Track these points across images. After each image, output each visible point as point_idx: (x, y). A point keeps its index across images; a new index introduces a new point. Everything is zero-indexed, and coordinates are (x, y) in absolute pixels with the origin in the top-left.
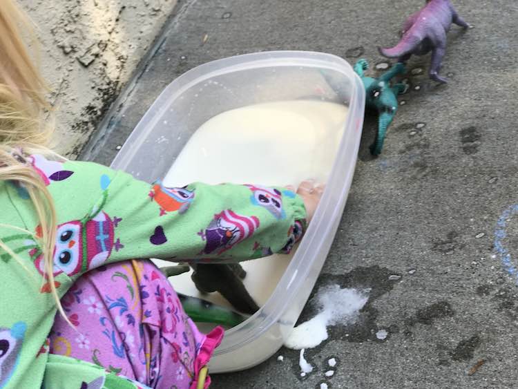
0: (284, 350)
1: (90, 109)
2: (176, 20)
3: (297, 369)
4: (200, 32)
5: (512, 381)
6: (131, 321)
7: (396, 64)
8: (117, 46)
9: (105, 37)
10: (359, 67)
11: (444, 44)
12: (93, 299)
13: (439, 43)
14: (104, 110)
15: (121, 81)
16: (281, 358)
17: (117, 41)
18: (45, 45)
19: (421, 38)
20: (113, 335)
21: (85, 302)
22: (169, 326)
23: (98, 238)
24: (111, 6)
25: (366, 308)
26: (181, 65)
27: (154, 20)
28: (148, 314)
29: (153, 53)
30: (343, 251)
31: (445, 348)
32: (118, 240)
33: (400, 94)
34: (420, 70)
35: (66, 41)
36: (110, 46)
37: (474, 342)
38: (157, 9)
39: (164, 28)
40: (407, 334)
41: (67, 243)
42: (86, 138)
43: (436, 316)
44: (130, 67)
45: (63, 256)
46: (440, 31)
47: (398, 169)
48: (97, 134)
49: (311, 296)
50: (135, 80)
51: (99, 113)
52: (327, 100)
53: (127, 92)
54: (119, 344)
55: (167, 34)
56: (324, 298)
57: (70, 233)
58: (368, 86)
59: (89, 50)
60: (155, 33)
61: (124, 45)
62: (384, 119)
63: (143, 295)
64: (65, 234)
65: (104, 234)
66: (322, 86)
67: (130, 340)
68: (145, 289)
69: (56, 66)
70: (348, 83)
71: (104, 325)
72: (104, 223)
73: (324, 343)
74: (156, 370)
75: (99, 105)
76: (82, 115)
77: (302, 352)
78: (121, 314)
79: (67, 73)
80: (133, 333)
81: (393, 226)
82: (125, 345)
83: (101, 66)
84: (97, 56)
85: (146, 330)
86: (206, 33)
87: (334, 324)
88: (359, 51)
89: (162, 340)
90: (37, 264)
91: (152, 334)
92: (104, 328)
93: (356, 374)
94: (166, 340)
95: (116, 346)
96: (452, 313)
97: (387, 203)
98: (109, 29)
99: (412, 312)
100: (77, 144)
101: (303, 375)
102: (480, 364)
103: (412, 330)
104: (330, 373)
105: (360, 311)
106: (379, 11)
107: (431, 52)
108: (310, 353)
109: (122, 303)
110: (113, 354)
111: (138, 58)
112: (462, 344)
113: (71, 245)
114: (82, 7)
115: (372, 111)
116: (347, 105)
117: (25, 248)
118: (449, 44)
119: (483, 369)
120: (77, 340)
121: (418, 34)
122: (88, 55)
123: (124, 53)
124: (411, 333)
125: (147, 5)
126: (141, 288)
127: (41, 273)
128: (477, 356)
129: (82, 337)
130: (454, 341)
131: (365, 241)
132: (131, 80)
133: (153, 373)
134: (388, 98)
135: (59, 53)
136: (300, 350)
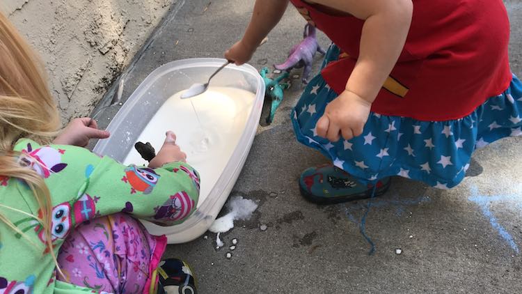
0: (208, 232)
1: (104, 79)
2: (161, 29)
3: (215, 244)
4: (174, 38)
5: (331, 258)
6: (107, 254)
7: (284, 72)
8: (123, 43)
9: (116, 37)
10: (264, 72)
11: (311, 64)
12: (82, 245)
13: (308, 63)
14: (113, 81)
15: (124, 64)
16: (206, 237)
17: (123, 40)
18: (79, 41)
19: (299, 60)
20: (96, 267)
21: (78, 247)
22: (132, 252)
23: (82, 212)
24: (121, 20)
25: (256, 211)
26: (161, 57)
27: (147, 29)
28: (118, 249)
29: (145, 48)
30: (246, 177)
31: (297, 237)
32: (98, 211)
33: (285, 90)
34: (298, 76)
35: (92, 39)
36: (119, 42)
37: (313, 235)
38: (149, 22)
39: (153, 34)
40: (278, 227)
41: (61, 219)
42: (101, 97)
43: (294, 219)
44: (130, 56)
45: (58, 228)
46: (309, 57)
47: (280, 133)
48: (107, 95)
49: (226, 202)
50: (133, 63)
51: (110, 82)
52: (244, 89)
53: (128, 71)
54: (100, 270)
55: (155, 37)
56: (234, 204)
57: (62, 212)
58: (267, 83)
59: (106, 45)
60: (147, 37)
61: (128, 43)
62: (275, 104)
63: (114, 237)
64: (59, 213)
65: (87, 208)
66: (242, 81)
67: (107, 266)
68: (116, 233)
69: (85, 54)
70: (256, 81)
71: (90, 260)
72: (87, 201)
73: (231, 230)
74: (124, 278)
75: (110, 77)
76: (99, 83)
77: (218, 234)
78: (101, 251)
79: (92, 58)
80: (110, 261)
81: (275, 165)
82: (104, 270)
83: (113, 54)
84: (111, 48)
85: (118, 259)
86: (177, 39)
87: (237, 219)
88: (265, 61)
89: (128, 261)
90: (40, 236)
91: (121, 259)
92: (90, 262)
93: (248, 249)
94: (130, 261)
95: (98, 272)
96: (303, 218)
97: (273, 152)
98: (119, 33)
99: (281, 216)
100: (95, 100)
101: (218, 247)
102: (315, 248)
103: (281, 226)
104: (233, 248)
105: (253, 213)
106: (278, 39)
107: (303, 68)
108: (223, 235)
109: (101, 245)
110: (96, 278)
111: (136, 51)
112: (306, 236)
113: (63, 220)
114: (104, 20)
115: (269, 99)
116: (255, 93)
117: (31, 227)
118: (315, 63)
119: (317, 250)
120: (73, 271)
121: (297, 58)
122: (105, 48)
123: (127, 48)
124: (280, 228)
125: (143, 20)
126: (113, 232)
127: (43, 241)
128: (314, 243)
129: (76, 270)
130: (302, 234)
131: (258, 173)
132: (131, 63)
133: (123, 279)
134: (278, 92)
135: (87, 46)
136: (217, 233)
